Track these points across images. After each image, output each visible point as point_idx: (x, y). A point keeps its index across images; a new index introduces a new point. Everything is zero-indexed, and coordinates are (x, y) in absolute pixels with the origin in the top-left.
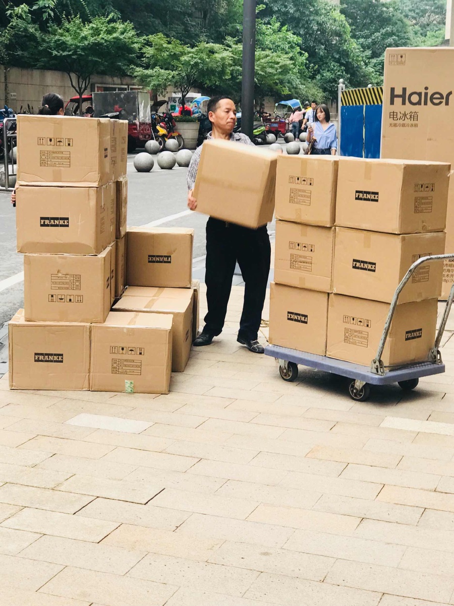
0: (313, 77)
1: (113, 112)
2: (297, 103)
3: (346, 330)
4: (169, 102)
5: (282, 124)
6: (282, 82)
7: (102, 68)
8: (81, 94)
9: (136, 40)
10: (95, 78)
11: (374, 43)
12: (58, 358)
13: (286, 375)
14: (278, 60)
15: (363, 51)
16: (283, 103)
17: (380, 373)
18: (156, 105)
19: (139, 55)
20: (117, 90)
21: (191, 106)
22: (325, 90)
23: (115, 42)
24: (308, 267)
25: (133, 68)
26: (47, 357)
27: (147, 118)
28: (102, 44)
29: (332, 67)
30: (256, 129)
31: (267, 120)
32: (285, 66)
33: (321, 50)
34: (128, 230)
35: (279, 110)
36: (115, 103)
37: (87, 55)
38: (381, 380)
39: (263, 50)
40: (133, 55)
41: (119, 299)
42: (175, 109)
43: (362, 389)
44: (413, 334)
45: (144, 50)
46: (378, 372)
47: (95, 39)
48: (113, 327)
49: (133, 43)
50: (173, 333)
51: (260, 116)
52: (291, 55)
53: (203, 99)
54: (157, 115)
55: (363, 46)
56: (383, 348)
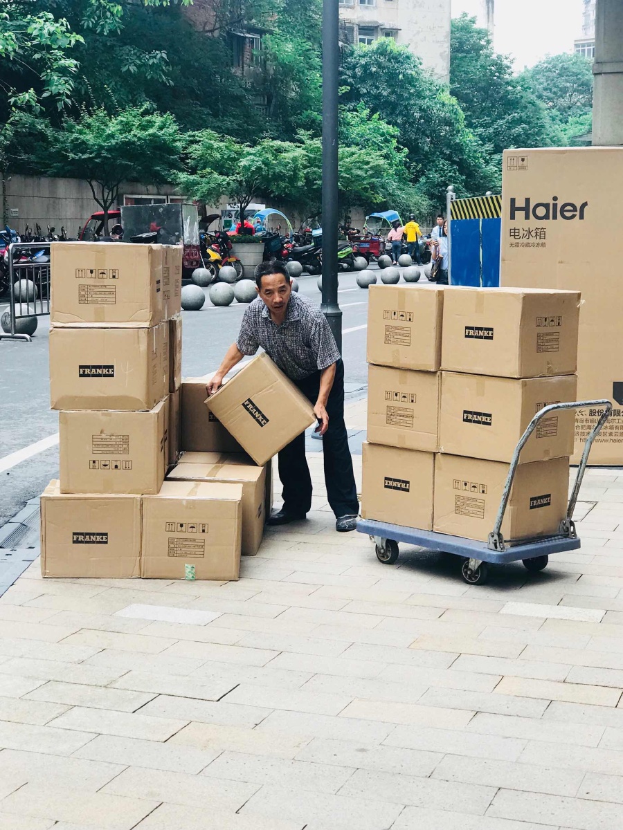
0: (415, 181)
1: (149, 232)
2: (394, 216)
3: (458, 497)
4: (222, 217)
5: (375, 244)
6: (373, 187)
7: (135, 174)
8: (106, 209)
9: (178, 137)
10: (124, 187)
11: (497, 133)
12: (102, 538)
13: (384, 557)
14: (368, 159)
15: (482, 145)
16: (376, 215)
17: (499, 549)
18: (206, 221)
19: (182, 156)
20: (152, 202)
21: (252, 222)
22: (432, 196)
23: (150, 140)
24: (408, 422)
25: (174, 173)
26: (88, 537)
27: (195, 239)
28: (134, 143)
29: (441, 166)
30: (340, 250)
31: (354, 239)
32: (378, 166)
33: (426, 144)
34: (183, 381)
35: (370, 224)
36: (151, 219)
37: (114, 158)
38: (500, 557)
39: (348, 146)
40: (176, 157)
41: (173, 467)
42: (230, 226)
43: (478, 569)
44: (540, 502)
45: (190, 150)
46: (496, 547)
47: (126, 137)
48: (169, 499)
49: (176, 141)
50: (243, 506)
51: (345, 234)
52: (384, 152)
53: (269, 212)
54: (208, 234)
55: (481, 137)
56: (502, 517)
